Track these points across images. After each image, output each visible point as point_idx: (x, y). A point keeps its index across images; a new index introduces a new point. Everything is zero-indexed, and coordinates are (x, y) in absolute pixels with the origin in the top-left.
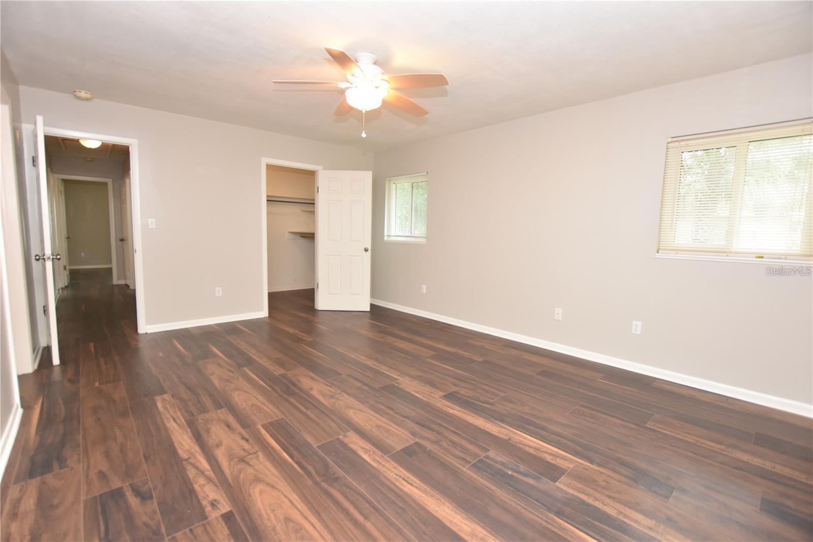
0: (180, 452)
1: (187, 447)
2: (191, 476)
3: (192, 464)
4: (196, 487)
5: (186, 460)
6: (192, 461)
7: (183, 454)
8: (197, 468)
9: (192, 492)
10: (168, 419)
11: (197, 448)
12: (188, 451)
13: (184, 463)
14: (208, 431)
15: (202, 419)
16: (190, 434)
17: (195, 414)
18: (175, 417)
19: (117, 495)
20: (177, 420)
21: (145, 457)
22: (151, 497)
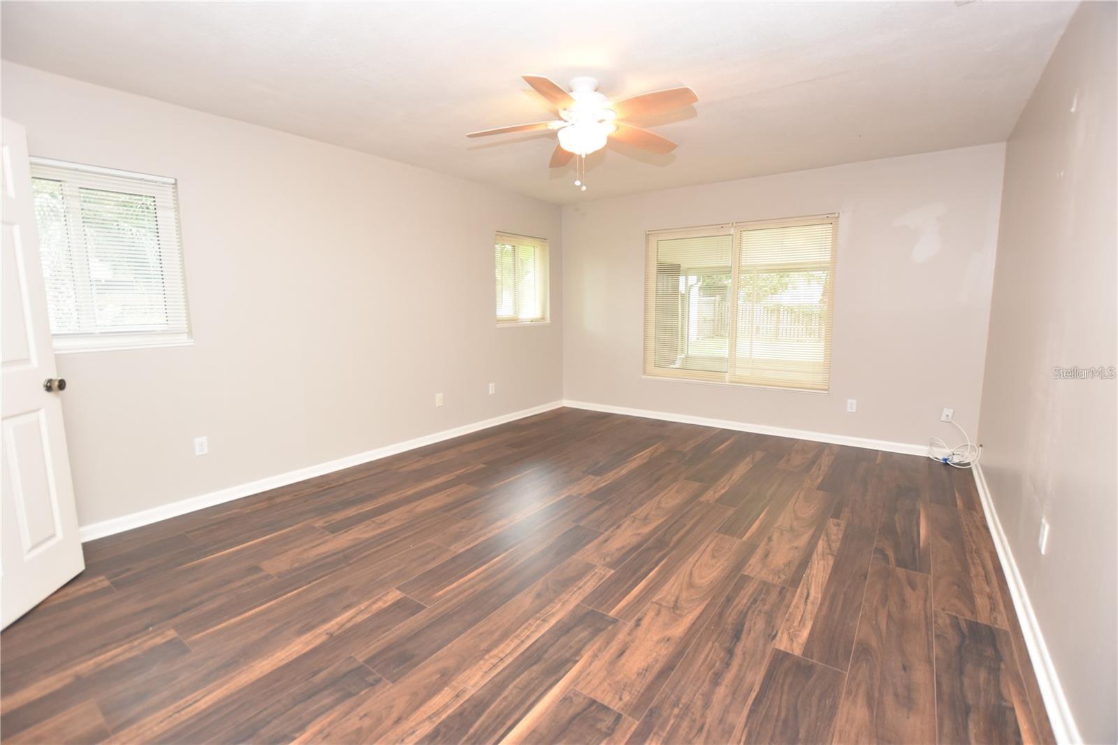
0: (831, 563)
1: (822, 563)
2: (838, 544)
3: (830, 549)
4: (840, 536)
5: (832, 555)
6: (828, 551)
7: (831, 561)
8: (829, 545)
9: (845, 536)
10: (813, 603)
11: (815, 556)
12: (824, 559)
13: (835, 554)
14: (789, 564)
15: (779, 577)
16: (808, 571)
17: (778, 589)
18: (803, 600)
19: (901, 563)
20: (805, 595)
21: (866, 577)
22: (876, 548)
